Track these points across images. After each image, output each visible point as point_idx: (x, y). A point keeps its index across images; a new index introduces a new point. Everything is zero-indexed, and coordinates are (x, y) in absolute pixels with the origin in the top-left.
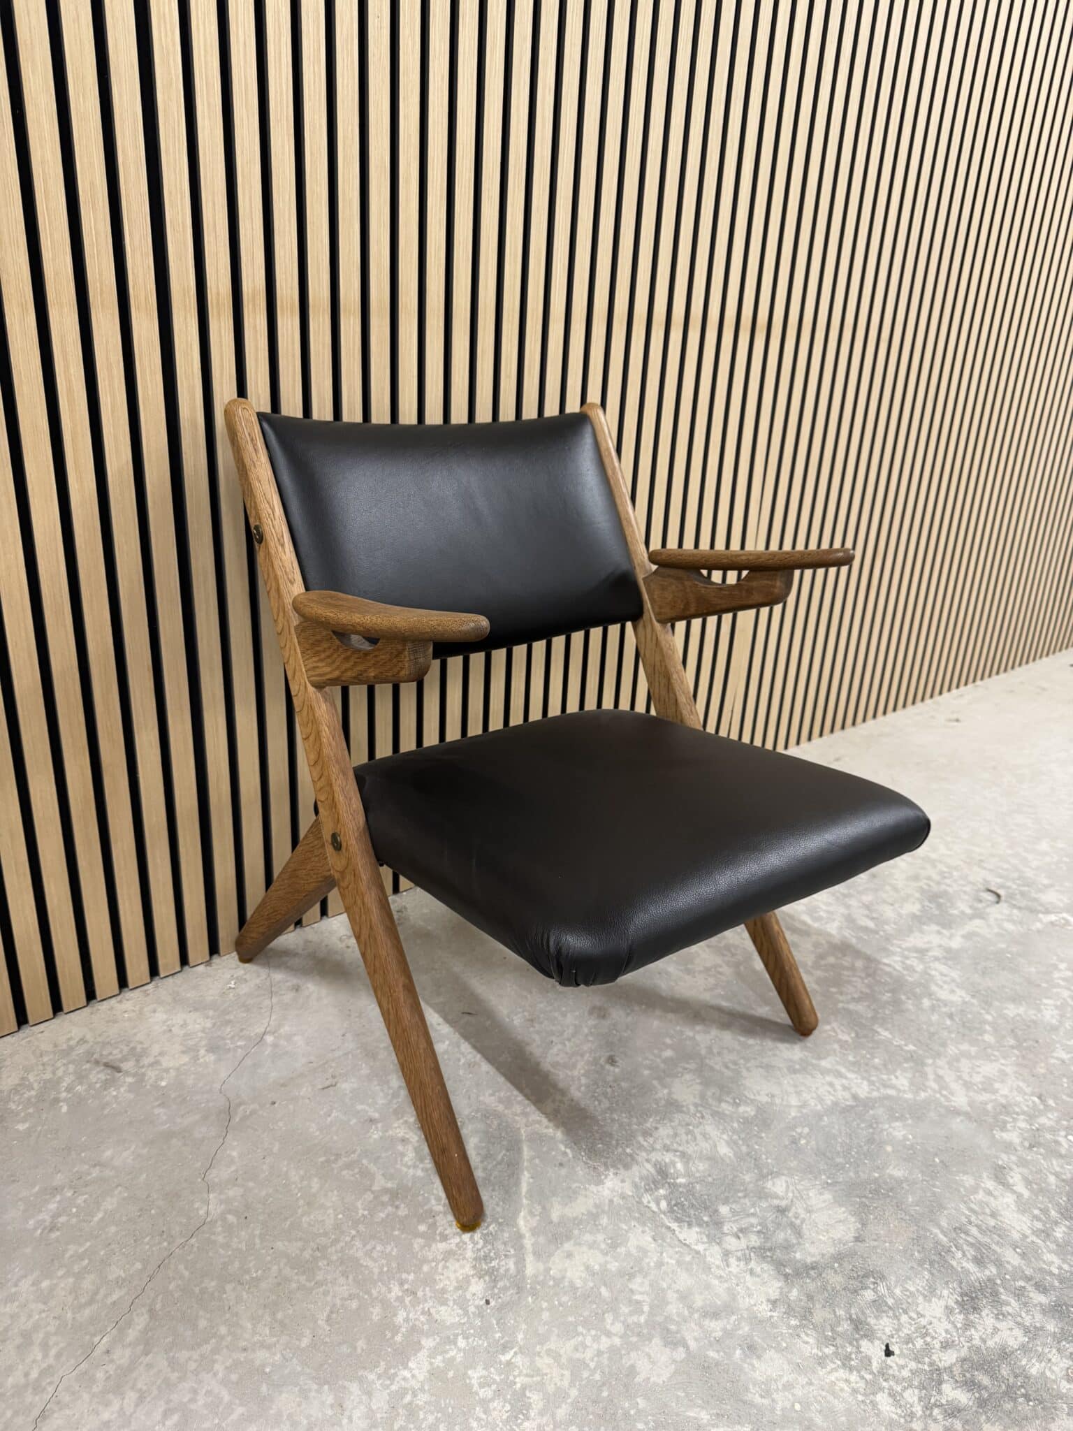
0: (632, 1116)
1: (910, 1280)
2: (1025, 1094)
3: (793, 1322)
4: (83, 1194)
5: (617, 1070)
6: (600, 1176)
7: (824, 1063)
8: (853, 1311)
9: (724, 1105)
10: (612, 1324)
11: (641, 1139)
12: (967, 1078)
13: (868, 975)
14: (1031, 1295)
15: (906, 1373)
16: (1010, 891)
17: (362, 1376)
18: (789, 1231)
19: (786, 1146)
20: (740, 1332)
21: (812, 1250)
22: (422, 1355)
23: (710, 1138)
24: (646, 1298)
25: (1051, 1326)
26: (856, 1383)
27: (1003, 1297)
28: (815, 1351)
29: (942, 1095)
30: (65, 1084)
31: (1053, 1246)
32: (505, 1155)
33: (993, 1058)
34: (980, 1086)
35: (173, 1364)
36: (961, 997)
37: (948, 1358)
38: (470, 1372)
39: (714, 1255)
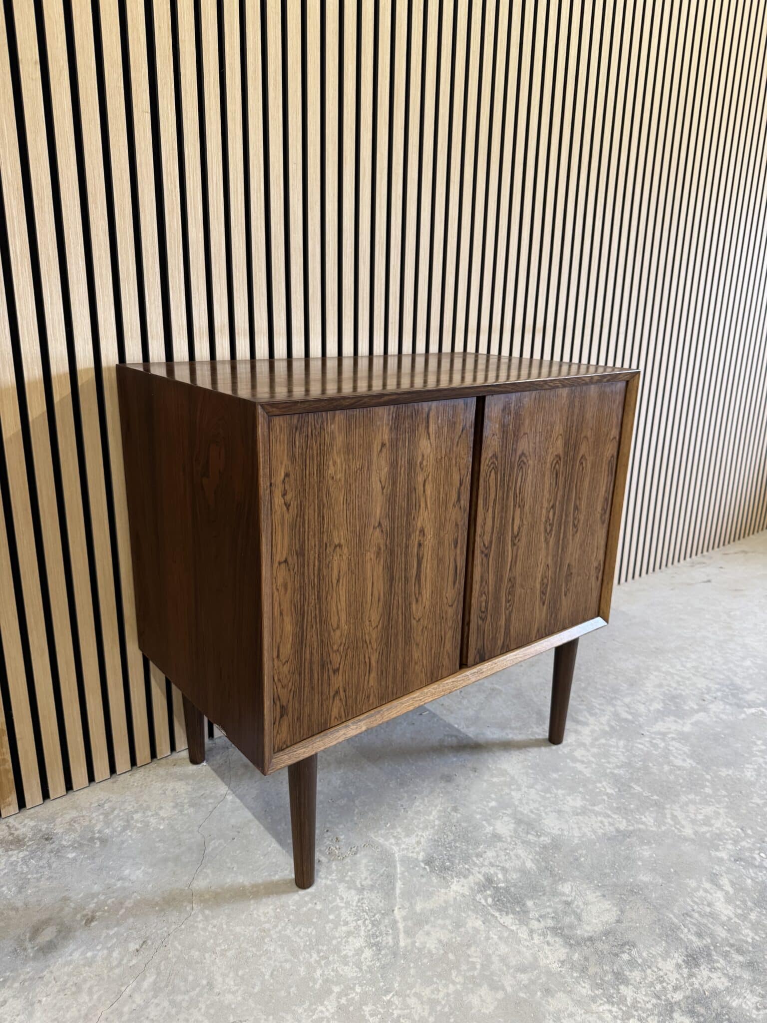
0: (469, 844)
1: (652, 946)
2: (732, 827)
3: (575, 975)
4: (111, 898)
5: (459, 815)
6: (448, 882)
7: (596, 808)
8: (615, 967)
9: (531, 837)
10: (456, 977)
11: (474, 859)
12: (692, 816)
13: (628, 750)
14: (734, 956)
15: (649, 1006)
16: (725, 693)
17: (294, 1010)
18: (573, 917)
19: (571, 863)
20: (541, 981)
21: (588, 928)
22: (333, 997)
23: (521, 857)
24: (479, 960)
25: (747, 975)
26: (616, 1012)
27: (715, 958)
28: (590, 992)
29: (675, 828)
30: (97, 828)
31: (749, 925)
32: (385, 870)
33: (711, 803)
34: (702, 822)
35: (173, 1003)
36: (690, 764)
37: (678, 996)
38: (363, 1007)
39: (523, 933)
